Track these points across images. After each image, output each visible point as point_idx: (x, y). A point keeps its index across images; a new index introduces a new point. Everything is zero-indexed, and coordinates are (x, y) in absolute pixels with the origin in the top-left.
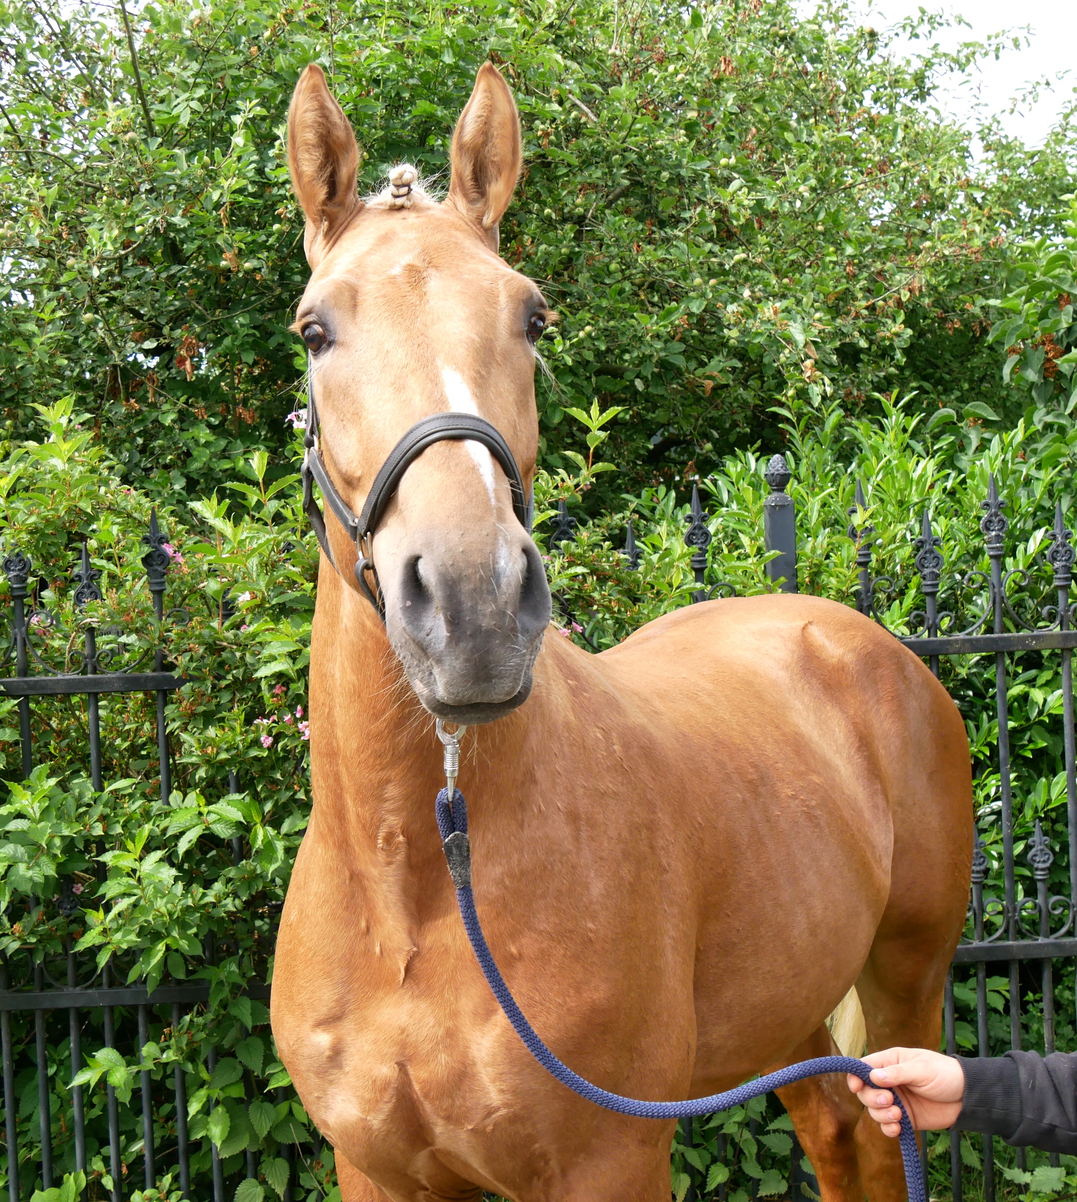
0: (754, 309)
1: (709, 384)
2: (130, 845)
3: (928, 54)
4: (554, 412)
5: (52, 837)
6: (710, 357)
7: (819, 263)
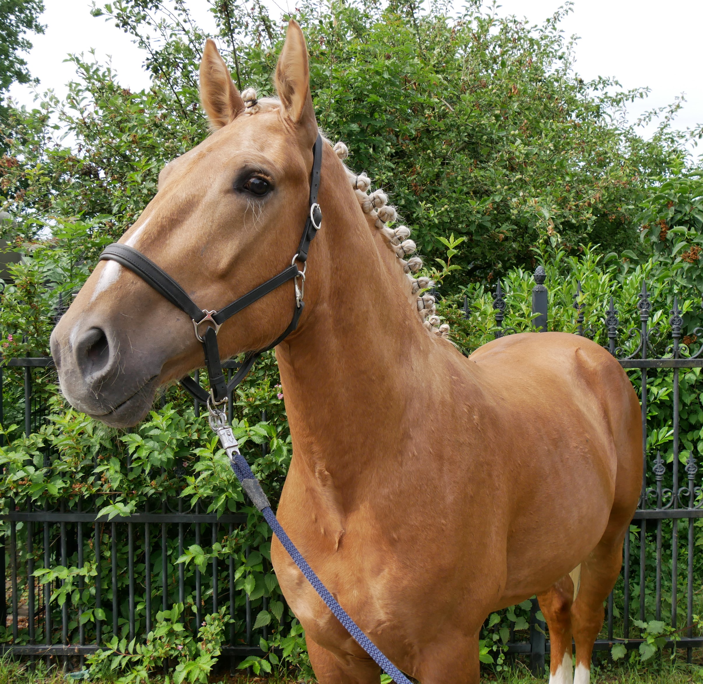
0: (525, 201)
1: (502, 236)
2: (208, 445)
3: (602, 97)
4: (428, 245)
5: (171, 439)
6: (502, 224)
7: (553, 183)
